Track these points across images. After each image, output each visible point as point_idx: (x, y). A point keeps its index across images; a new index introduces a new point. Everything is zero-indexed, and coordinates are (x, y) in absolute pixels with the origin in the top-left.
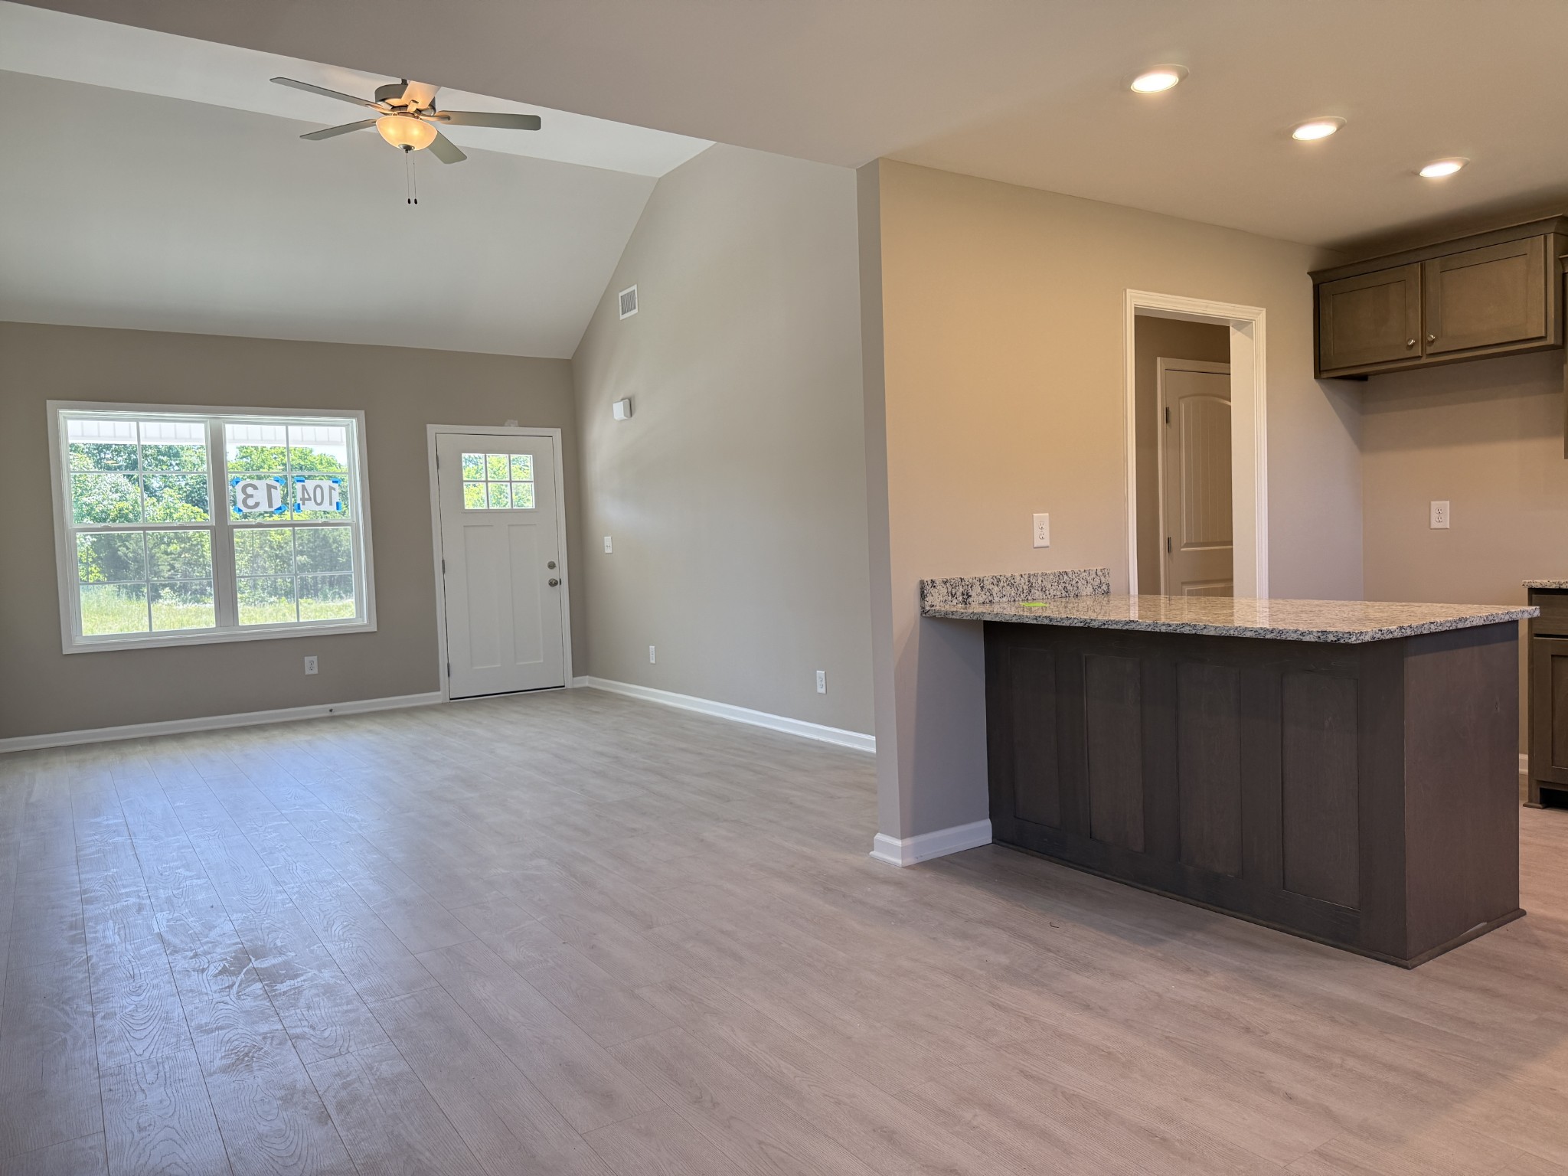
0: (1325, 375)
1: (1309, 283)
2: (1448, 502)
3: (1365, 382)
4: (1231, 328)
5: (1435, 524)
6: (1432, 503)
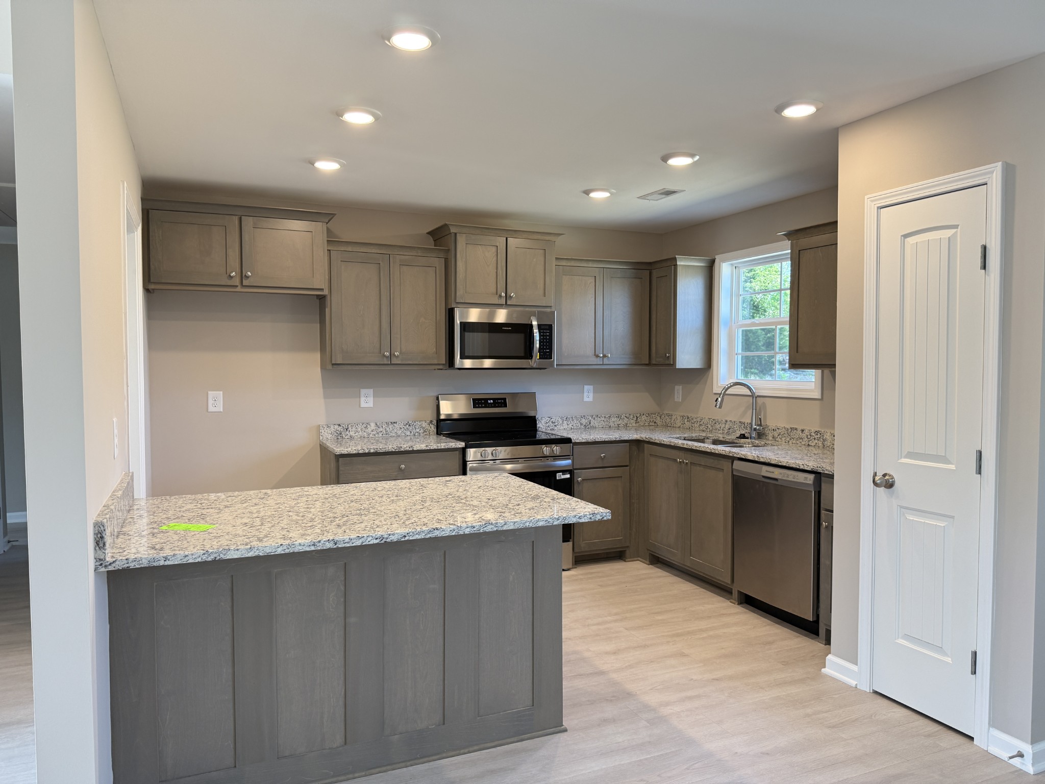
2: (222, 392)
5: (211, 409)
6: (209, 392)
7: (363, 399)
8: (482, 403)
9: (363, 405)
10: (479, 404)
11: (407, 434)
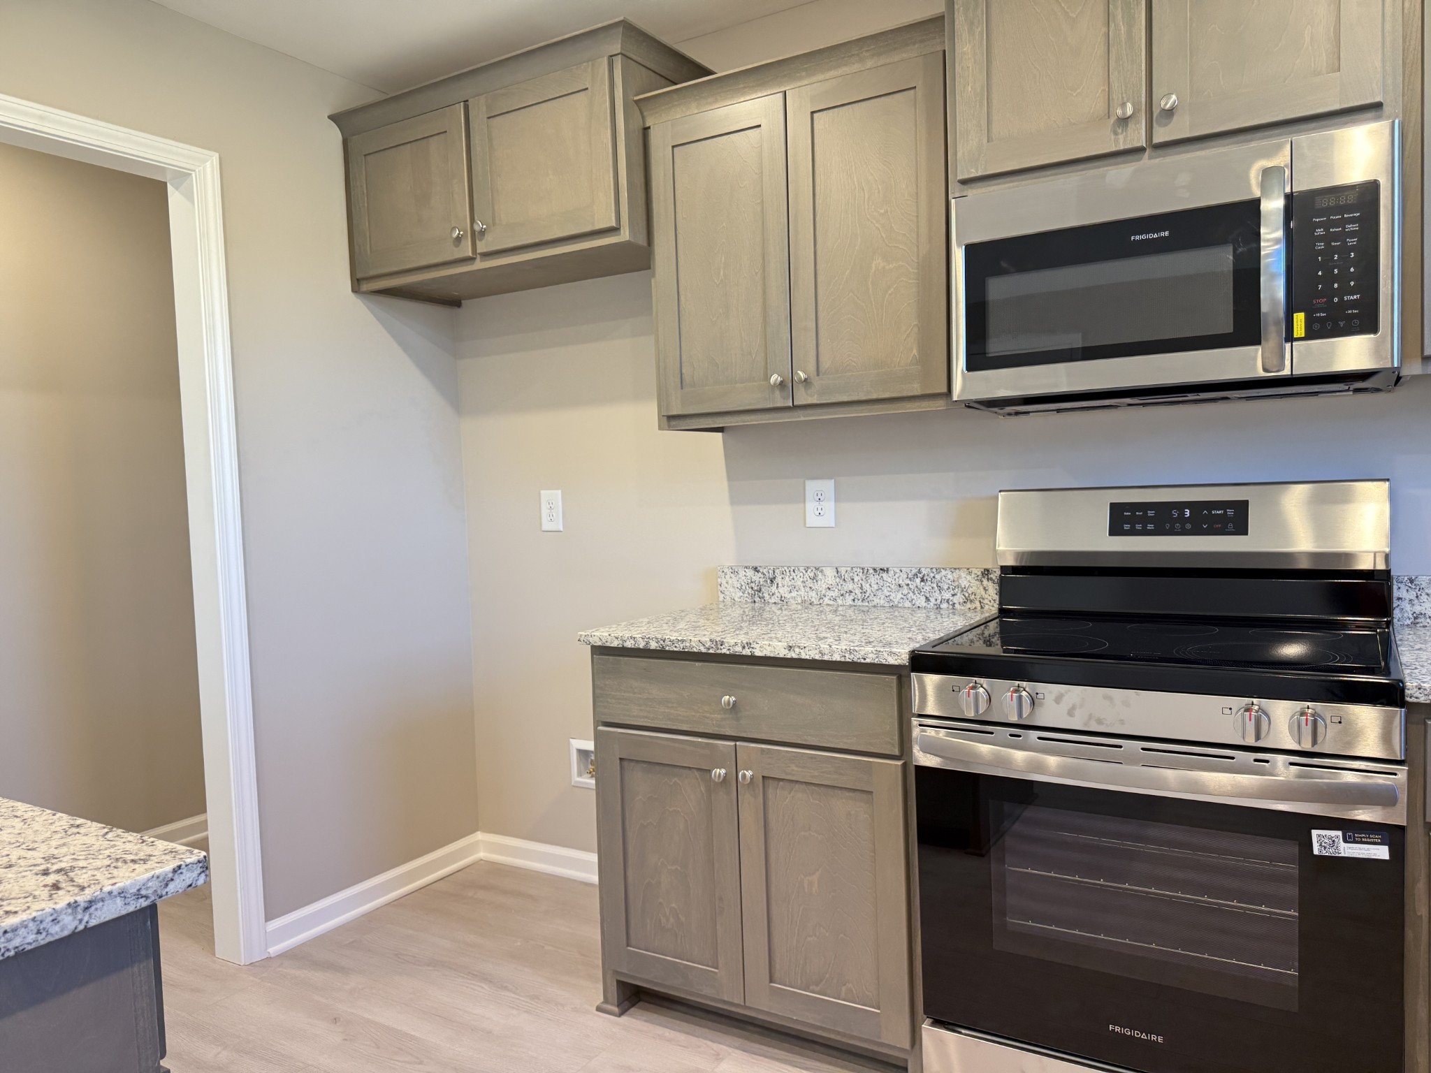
0: (365, 287)
1: (335, 135)
2: (560, 492)
3: (456, 311)
4: (168, 184)
5: (547, 525)
6: (542, 492)
7: (811, 506)
8: (1145, 520)
9: (812, 520)
10: (1133, 520)
11: (918, 604)
